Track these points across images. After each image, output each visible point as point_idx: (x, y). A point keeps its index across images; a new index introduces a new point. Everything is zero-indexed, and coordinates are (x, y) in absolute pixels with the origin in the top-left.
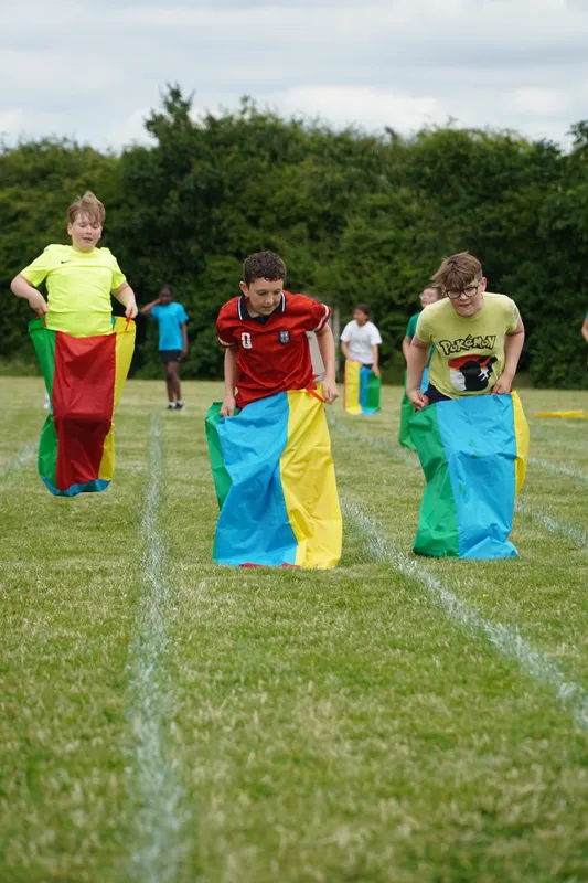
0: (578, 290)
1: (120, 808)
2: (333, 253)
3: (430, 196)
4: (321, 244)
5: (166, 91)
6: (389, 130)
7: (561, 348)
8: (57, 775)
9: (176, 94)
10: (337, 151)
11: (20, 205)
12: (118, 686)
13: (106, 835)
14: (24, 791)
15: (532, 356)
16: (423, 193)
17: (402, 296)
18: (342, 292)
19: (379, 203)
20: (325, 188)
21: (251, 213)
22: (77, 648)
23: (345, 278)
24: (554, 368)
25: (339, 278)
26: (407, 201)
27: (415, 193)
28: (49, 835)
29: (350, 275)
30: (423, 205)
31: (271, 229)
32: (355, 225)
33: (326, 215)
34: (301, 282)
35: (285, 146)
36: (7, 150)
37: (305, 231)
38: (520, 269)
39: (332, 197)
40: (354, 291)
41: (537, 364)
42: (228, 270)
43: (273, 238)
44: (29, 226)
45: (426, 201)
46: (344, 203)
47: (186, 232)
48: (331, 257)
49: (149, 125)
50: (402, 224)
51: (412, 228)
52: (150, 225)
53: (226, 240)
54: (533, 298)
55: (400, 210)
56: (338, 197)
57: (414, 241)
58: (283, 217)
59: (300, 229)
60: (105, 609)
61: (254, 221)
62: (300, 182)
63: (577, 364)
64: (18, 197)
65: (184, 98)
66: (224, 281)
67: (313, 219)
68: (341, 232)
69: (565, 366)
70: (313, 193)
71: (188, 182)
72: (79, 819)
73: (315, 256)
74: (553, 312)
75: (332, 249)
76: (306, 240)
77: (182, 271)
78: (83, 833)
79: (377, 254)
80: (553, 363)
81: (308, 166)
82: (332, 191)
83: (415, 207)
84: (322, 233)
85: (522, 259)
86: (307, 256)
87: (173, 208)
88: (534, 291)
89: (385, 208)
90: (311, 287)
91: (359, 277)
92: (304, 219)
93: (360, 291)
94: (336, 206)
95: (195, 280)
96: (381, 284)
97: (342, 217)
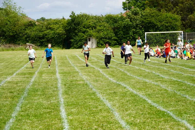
3: (107, 23)
4: (93, 30)
5: (72, 12)
6: (101, 15)
9: (73, 12)
10: (95, 18)
16: (106, 23)
17: (105, 36)
18: (97, 36)
25: (96, 34)
26: (104, 24)
29: (98, 34)
31: (87, 29)
32: (98, 28)
33: (93, 26)
35: (88, 18)
38: (120, 32)
39: (95, 24)
40: (98, 36)
42: (81, 34)
44: (55, 30)
46: (96, 25)
47: (76, 29)
49: (70, 17)
53: (81, 30)
54: (122, 36)
57: (106, 29)
59: (91, 28)
61: (84, 27)
64: (54, 26)
65: (74, 13)
66: (81, 36)
73: (93, 32)
74: (124, 37)
77: (75, 35)
79: (101, 31)
82: (95, 23)
83: (106, 25)
85: (120, 31)
89: (102, 25)
90: (93, 36)
92: (91, 27)
93: (99, 36)
94: (95, 25)
95: (77, 36)
96: (102, 35)
97: (96, 27)
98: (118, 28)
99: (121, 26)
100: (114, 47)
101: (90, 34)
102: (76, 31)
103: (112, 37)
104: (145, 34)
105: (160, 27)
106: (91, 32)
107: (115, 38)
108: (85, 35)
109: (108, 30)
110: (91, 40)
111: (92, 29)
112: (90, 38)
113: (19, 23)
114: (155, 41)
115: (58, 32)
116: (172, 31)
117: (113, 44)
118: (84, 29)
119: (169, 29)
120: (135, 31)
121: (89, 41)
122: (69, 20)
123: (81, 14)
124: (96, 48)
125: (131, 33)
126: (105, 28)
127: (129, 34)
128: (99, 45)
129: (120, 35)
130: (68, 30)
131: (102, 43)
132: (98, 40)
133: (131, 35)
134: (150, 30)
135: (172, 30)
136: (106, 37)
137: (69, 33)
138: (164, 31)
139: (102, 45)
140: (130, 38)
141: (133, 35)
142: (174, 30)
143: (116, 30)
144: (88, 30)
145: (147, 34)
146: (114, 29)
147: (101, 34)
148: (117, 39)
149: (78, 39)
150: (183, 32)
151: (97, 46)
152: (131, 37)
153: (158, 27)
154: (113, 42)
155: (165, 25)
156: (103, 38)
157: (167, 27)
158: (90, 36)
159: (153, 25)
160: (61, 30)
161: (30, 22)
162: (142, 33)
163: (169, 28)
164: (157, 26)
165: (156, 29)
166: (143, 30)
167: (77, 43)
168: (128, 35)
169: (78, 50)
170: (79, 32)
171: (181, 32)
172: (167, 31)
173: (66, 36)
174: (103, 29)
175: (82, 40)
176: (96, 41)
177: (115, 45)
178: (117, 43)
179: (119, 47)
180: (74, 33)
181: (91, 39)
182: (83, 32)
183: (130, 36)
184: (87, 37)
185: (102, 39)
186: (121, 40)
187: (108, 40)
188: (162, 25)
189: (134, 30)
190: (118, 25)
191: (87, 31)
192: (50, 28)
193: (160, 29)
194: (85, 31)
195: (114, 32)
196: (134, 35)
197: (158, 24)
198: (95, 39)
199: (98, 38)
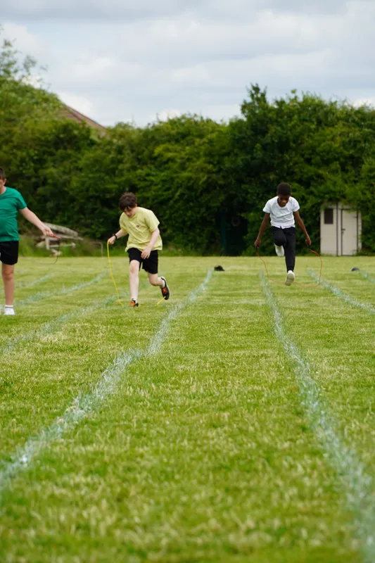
1: (328, 475)
2: (356, 179)
4: (349, 174)
8: (286, 460)
9: (257, 89)
10: (357, 119)
11: (170, 155)
12: (300, 414)
13: (327, 489)
14: (269, 469)
18: (362, 202)
20: (350, 141)
21: (306, 156)
22: (266, 395)
23: (364, 194)
25: (360, 193)
28: (294, 491)
29: (367, 192)
31: (319, 166)
34: (338, 197)
35: (327, 118)
36: (161, 122)
37: (338, 166)
39: (355, 146)
40: (370, 201)
43: (320, 172)
44: (175, 166)
46: (362, 150)
47: (270, 168)
48: (355, 182)
52: (247, 164)
53: (293, 173)
56: (358, 146)
58: (325, 159)
59: (336, 165)
60: (274, 375)
61: (308, 161)
62: (334, 137)
64: (168, 150)
65: (262, 91)
67: (342, 160)
68: (361, 167)
70: (343, 144)
71: (268, 139)
72: (307, 482)
73: (346, 183)
75: (356, 177)
76: (340, 172)
78: (313, 489)
81: (340, 128)
82: (354, 143)
84: (349, 168)
86: (340, 182)
87: (259, 154)
90: (344, 200)
91: (372, 193)
92: (337, 159)
94: (357, 151)
97: (361, 158)
101: (334, 193)
102: (272, 177)
106: (334, 180)
108: (312, 193)
110: (335, 220)
112: (334, 207)
113: (17, 130)
115: (189, 179)
118: (311, 169)
121: (329, 220)
122: (241, 121)
123: (293, 96)
124: (359, 254)
128: (371, 241)
130: (234, 171)
132: (367, 218)
137: (240, 181)
151: (363, 244)
158: (330, 200)
160: (202, 170)
161: (66, 129)
170: (283, 178)
173: (222, 197)
176: (360, 224)
180: (262, 184)
181: (335, 212)
182: (300, 182)
184: (319, 204)
191: (320, 176)
192: (153, 159)
194: (311, 178)
198: (356, 212)
199: (368, 209)
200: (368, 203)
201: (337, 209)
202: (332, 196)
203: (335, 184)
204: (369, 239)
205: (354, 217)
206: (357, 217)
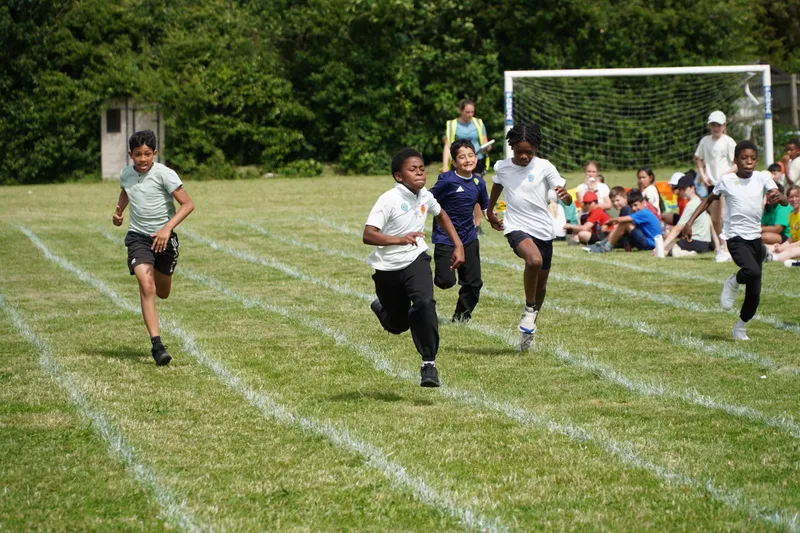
0: (382, 84)
4: (142, 56)
7: (368, 138)
15: (342, 146)
17: (220, 98)
18: (166, 98)
19: (194, 15)
20: (145, 4)
23: (166, 84)
24: (362, 158)
25: (161, 83)
26: (221, 12)
27: (228, 5)
29: (172, 82)
30: (235, 15)
31: (97, 43)
32: (176, 37)
33: (144, 28)
34: (128, 91)
37: (128, 42)
38: (326, 68)
39: (152, 12)
40: (177, 96)
41: (347, 153)
42: (58, 83)
45: (238, 11)
46: (160, 18)
47: (23, 47)
48: (155, 66)
50: (217, 33)
51: (227, 36)
53: (56, 54)
54: (341, 94)
55: (215, 20)
56: (157, 12)
57: (228, 47)
58: (105, 30)
59: (126, 41)
61: (79, 34)
63: (384, 152)
66: (55, 94)
67: (134, 31)
68: (162, 43)
69: (372, 155)
70: (134, 8)
73: (140, 67)
74: (359, 107)
76: (129, 50)
77: (17, 86)
79: (196, 61)
80: (362, 152)
82: (151, 7)
83: (228, 18)
84: (144, 44)
85: (328, 58)
86: (131, 67)
88: (342, 87)
89: (201, 19)
90: (136, 95)
91: (180, 83)
92: (126, 31)
93: (182, 95)
94: (156, 19)
95: (30, 93)
96: (200, 87)
97: (161, 31)
98: (310, 42)
99: (336, 30)
100: (288, 174)
101: (118, 83)
102: (23, 60)
103: (272, 105)
104: (501, 83)
105: (607, 36)
106: (125, 65)
107: (290, 105)
108: (86, 87)
109: (245, 51)
110: (123, 126)
111: (136, 49)
112: (121, 106)
114: (577, 133)
116: (695, 63)
117: (277, 153)
118: (81, 47)
119: (673, 49)
120: (436, 57)
121: (114, 127)
125: (404, 75)
126: (223, 41)
127: (394, 83)
128: (180, 156)
129: (330, 87)
131: (204, 142)
132: (172, 121)
133: (407, 93)
134: (540, 57)
135: (694, 56)
136: (228, 100)
138: (641, 65)
139: (202, 156)
140: (399, 112)
141: (417, 92)
142: (709, 57)
143: (301, 54)
144: (103, 50)
145: (516, 81)
146: (286, 47)
147: (199, 83)
148: (310, 115)
149: (36, 115)
150: (773, 72)
152: (408, 105)
153: (594, 33)
154: (282, 141)
155: (650, 23)
156: (211, 109)
157: (656, 34)
158: (116, 95)
159: (556, 20)
162: (485, 74)
163: (672, 40)
164: (588, 25)
165: (582, 44)
166: (493, 57)
167: (29, 145)
168: (385, 91)
169: (31, 191)
170: (42, 65)
171: (760, 74)
172: (663, 59)
174: (208, 49)
175: (67, 121)
176: (162, 132)
177: (290, 158)
178: (310, 148)
179: (319, 172)
180: (12, 73)
181: (123, 113)
182: (66, 69)
183: (398, 94)
184: (98, 103)
185: (199, 117)
186: (335, 119)
187: (248, 120)
188: (623, 18)
189: (429, 53)
190: (312, 18)
191: (99, 59)
193: (609, 47)
194: (84, 60)
195: (286, 68)
196: (429, 88)
197: (595, 10)
198: (155, 112)
199: (174, 108)
200: (175, 100)
201: (127, 109)
202: (119, 89)
203: (121, 70)
204: (177, 154)
205: (153, 121)
206: (158, 121)
